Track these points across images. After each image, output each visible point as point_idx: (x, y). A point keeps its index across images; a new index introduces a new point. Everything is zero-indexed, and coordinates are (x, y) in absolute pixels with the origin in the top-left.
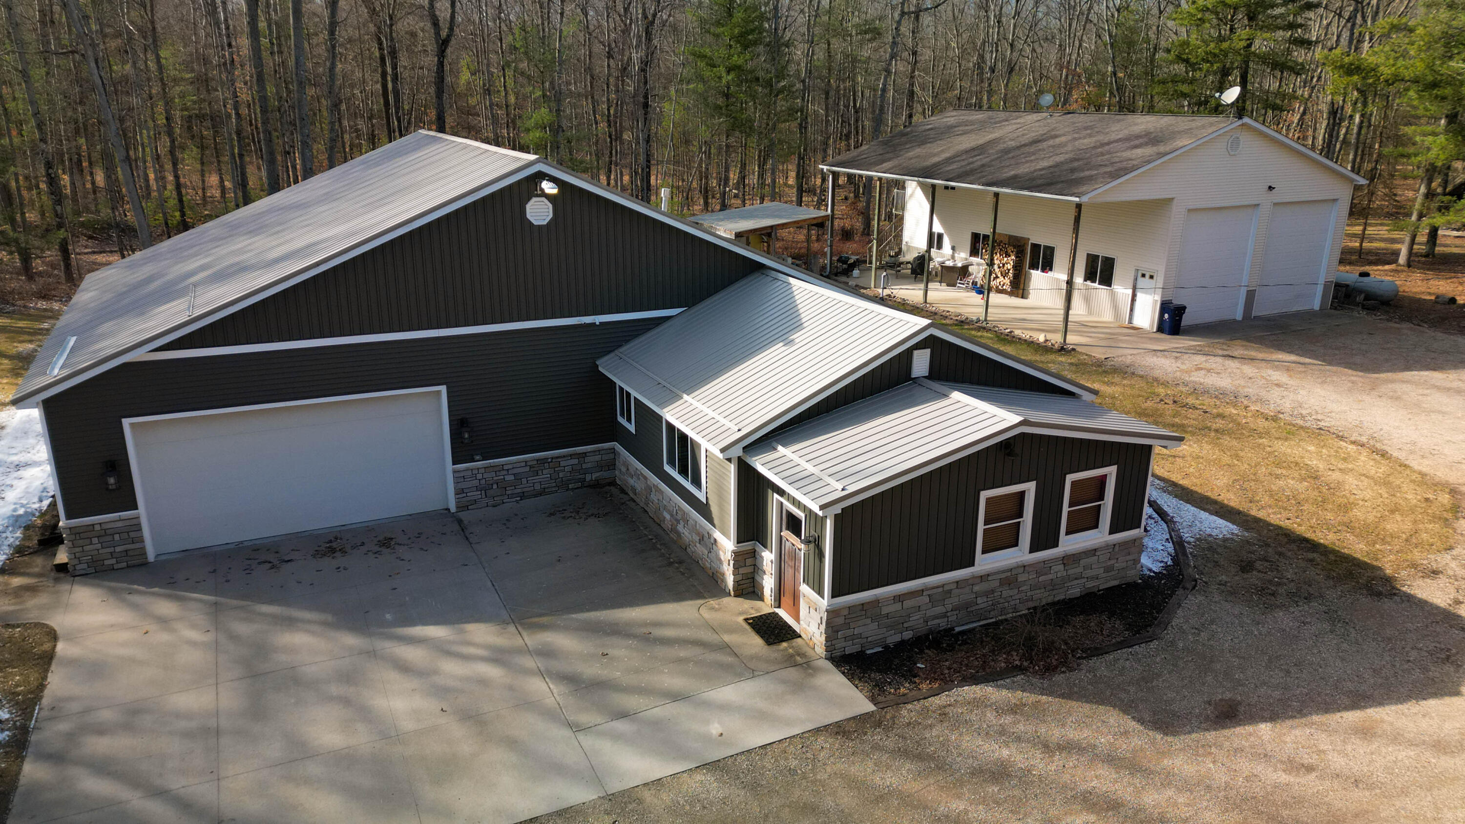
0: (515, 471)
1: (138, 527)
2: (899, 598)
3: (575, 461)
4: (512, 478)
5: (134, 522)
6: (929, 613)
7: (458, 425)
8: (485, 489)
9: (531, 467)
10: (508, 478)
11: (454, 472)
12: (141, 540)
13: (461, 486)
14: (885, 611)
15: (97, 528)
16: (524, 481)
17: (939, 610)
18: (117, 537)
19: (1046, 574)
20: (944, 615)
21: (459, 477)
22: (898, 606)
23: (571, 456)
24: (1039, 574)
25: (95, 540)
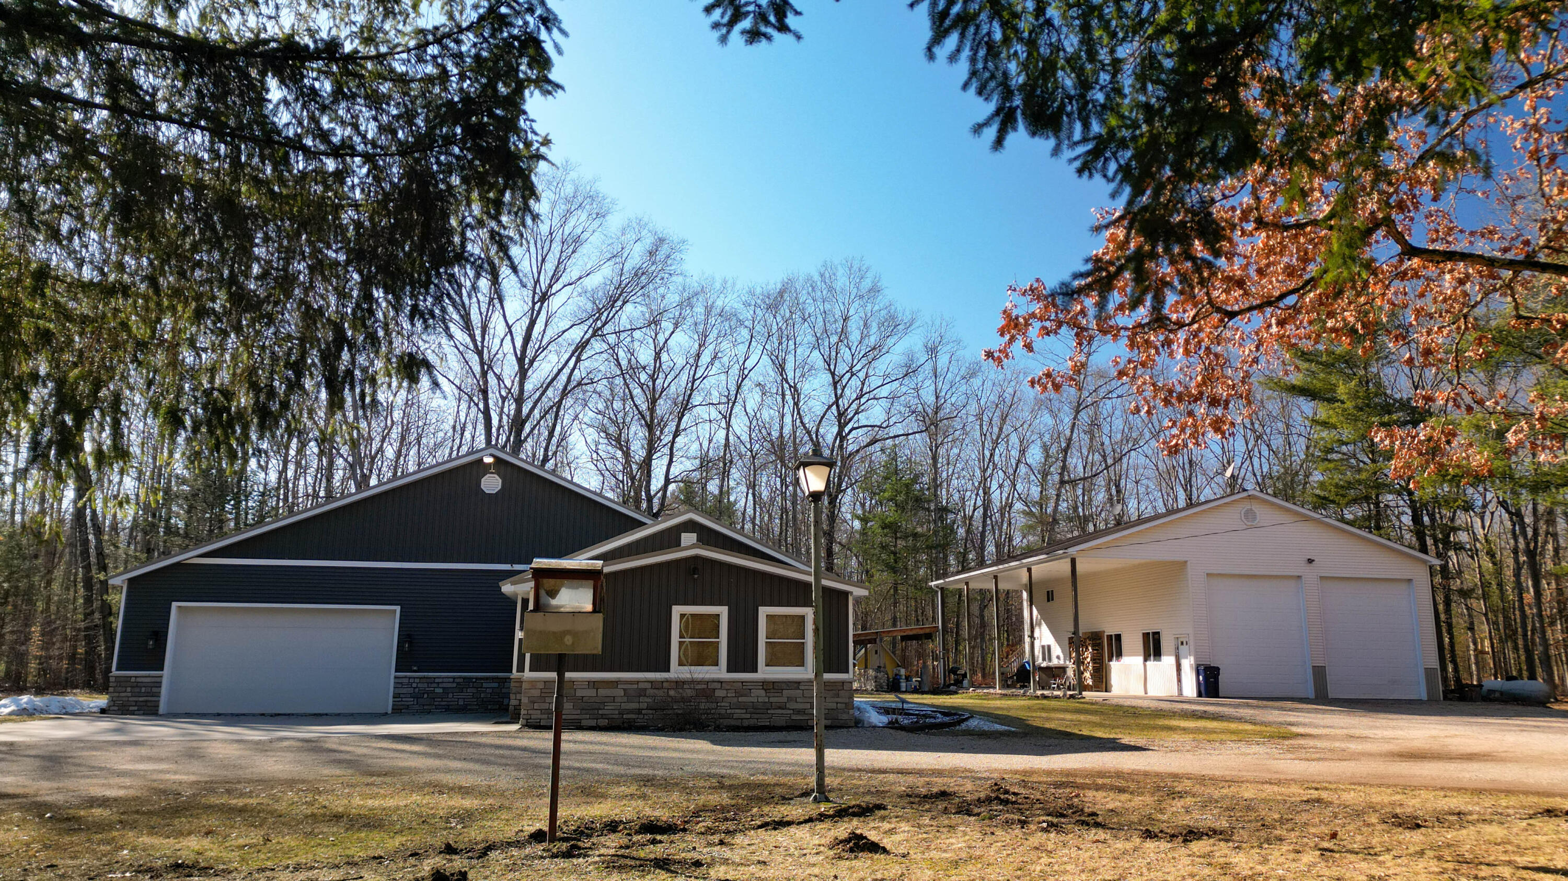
0: (445, 685)
1: (159, 685)
2: (593, 684)
3: (496, 685)
4: (441, 691)
5: (158, 680)
6: (624, 706)
7: (406, 637)
8: (417, 696)
9: (458, 683)
10: (437, 690)
11: (396, 677)
12: (158, 695)
13: (398, 691)
14: (579, 693)
15: (133, 680)
16: (450, 695)
17: (634, 706)
18: (143, 690)
19: (745, 696)
20: (639, 711)
21: (398, 684)
22: (592, 692)
23: (493, 679)
24: (739, 694)
25: (129, 689)
